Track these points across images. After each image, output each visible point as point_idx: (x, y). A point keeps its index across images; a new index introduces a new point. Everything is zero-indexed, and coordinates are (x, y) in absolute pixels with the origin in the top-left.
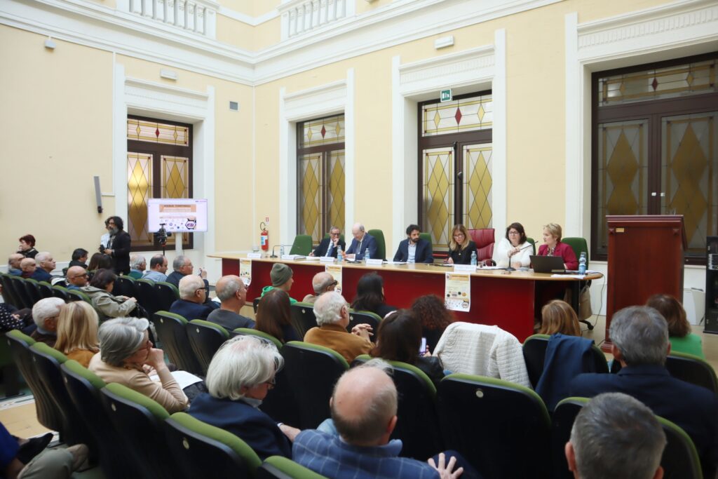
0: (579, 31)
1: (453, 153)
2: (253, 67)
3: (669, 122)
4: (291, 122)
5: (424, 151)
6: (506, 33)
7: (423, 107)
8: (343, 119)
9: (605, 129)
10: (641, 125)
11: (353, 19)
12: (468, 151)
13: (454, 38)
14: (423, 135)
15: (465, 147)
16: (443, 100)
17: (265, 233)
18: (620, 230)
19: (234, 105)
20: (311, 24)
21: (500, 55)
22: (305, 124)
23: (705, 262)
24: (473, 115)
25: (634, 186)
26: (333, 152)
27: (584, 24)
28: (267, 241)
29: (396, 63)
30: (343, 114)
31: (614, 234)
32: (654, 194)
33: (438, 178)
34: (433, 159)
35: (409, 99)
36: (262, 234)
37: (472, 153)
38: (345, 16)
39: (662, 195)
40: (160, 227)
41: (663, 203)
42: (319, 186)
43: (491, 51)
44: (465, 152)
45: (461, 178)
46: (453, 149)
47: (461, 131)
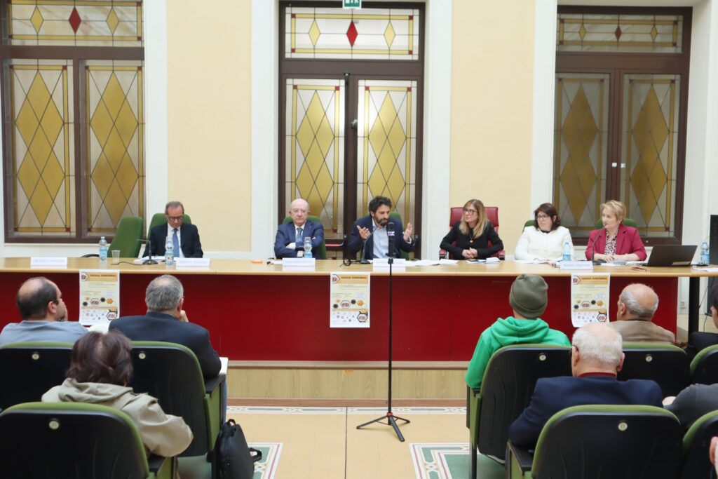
1: (343, 90)
3: (631, 81)
5: (290, 82)
9: (560, 80)
10: (602, 81)
12: (367, 89)
14: (288, 55)
15: (362, 83)
16: (346, 5)
25: (593, 155)
26: (95, 63)
32: (614, 165)
34: (305, 97)
37: (376, 94)
39: (623, 166)
41: (623, 176)
42: (65, 124)
44: (361, 90)
45: (355, 129)
46: (342, 83)
47: (356, 57)
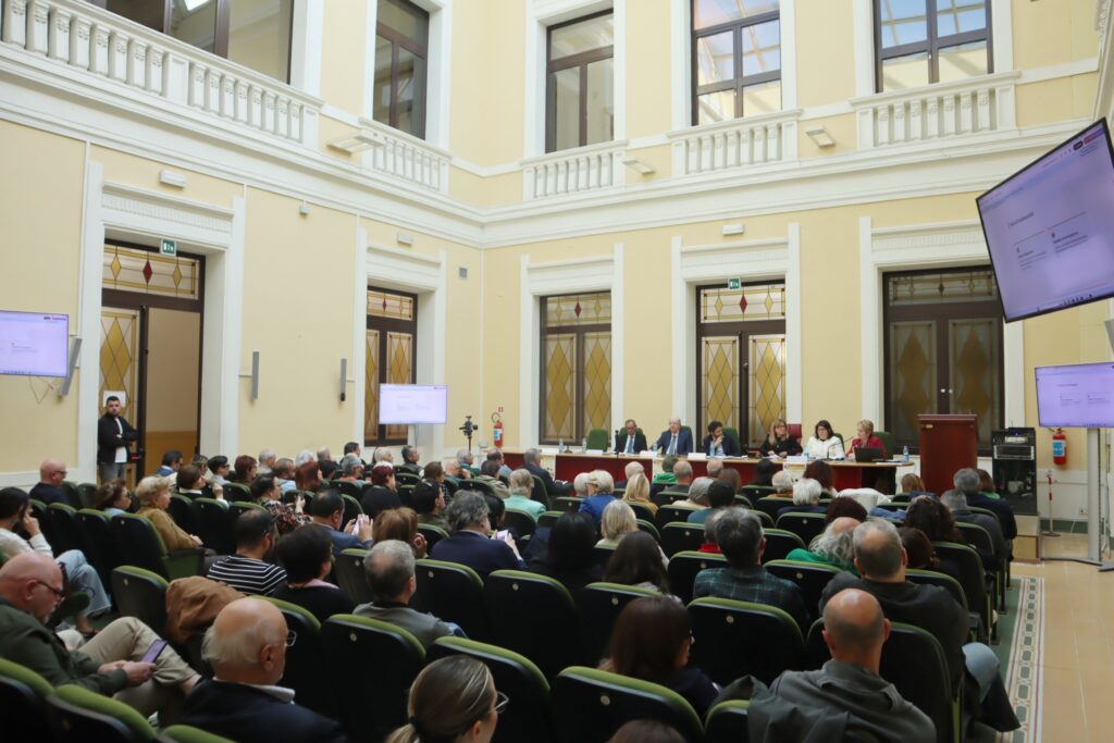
0: (873, 235)
1: (738, 342)
2: (482, 226)
3: (954, 324)
4: (535, 297)
5: (703, 339)
6: (800, 228)
7: (702, 292)
8: (610, 298)
9: (895, 327)
10: (930, 325)
11: (623, 190)
12: (754, 341)
13: (744, 227)
14: (702, 322)
15: (751, 337)
16: (731, 288)
17: (499, 426)
18: (930, 426)
19: (463, 272)
20: (567, 186)
21: (794, 249)
22: (549, 299)
23: (990, 454)
24: (761, 304)
25: (925, 383)
26: (588, 334)
27: (878, 230)
28: (501, 435)
29: (677, 244)
30: (609, 291)
31: (925, 429)
32: (943, 391)
33: (720, 369)
34: (714, 348)
35: (689, 284)
36: (496, 427)
37: (760, 345)
38: (611, 184)
39: (951, 391)
40: (467, 420)
41: (951, 399)
42: (571, 372)
43: (785, 244)
44: (751, 342)
45: (747, 369)
46: (737, 338)
47: (746, 319)
